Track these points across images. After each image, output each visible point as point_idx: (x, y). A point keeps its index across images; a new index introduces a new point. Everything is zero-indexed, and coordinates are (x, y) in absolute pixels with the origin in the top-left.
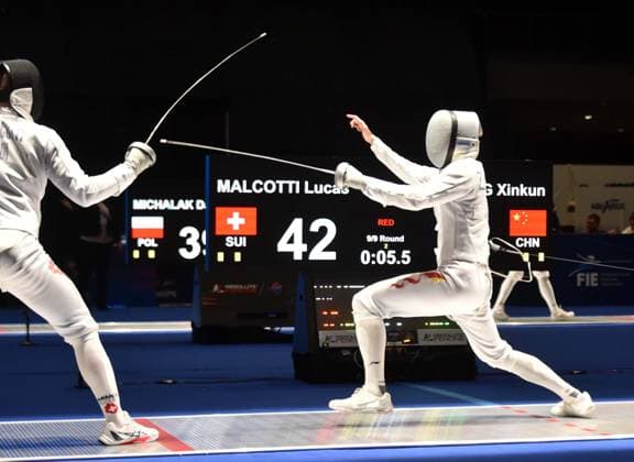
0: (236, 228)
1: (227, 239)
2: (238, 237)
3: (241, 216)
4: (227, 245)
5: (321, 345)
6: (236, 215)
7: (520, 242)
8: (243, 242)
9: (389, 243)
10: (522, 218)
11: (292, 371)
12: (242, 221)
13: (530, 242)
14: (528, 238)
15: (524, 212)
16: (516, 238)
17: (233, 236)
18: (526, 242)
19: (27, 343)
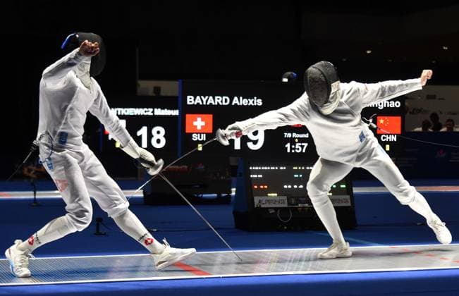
0: (199, 128)
1: (194, 135)
2: (200, 134)
3: (202, 120)
4: (194, 139)
5: (256, 206)
6: (199, 119)
7: (384, 138)
8: (204, 137)
9: (299, 138)
10: (385, 122)
11: (234, 223)
12: (203, 124)
13: (390, 138)
14: (389, 135)
15: (386, 118)
16: (381, 135)
17: (197, 133)
18: (387, 138)
19: (34, 204)
